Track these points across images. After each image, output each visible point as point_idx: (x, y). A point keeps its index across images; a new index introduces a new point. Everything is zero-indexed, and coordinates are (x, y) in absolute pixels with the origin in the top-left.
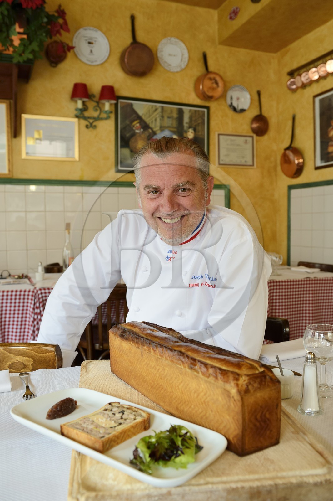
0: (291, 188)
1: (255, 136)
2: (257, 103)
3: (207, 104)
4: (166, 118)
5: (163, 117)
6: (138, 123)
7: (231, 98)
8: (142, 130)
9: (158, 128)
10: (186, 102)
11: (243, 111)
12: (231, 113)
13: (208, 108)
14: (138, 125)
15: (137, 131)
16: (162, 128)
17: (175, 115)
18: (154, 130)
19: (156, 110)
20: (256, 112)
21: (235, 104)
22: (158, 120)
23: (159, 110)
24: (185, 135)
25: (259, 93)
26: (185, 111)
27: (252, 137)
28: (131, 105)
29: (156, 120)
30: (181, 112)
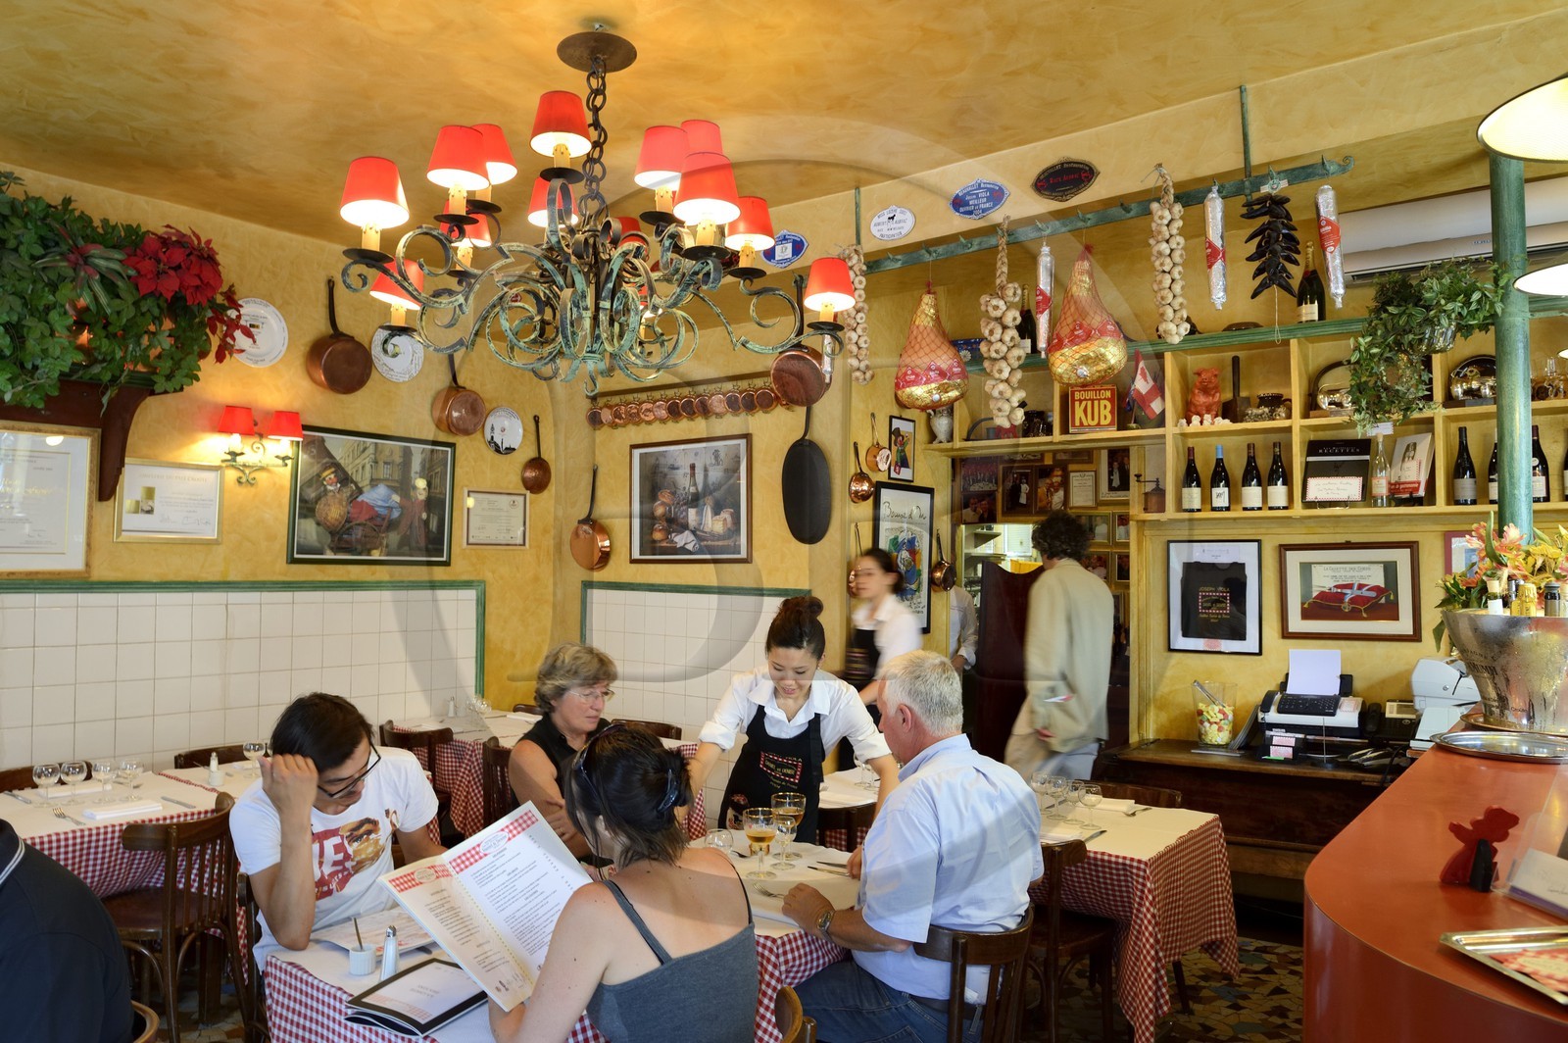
0: (588, 585)
1: (528, 493)
2: (533, 438)
3: (451, 439)
4: (381, 464)
5: (376, 462)
6: (332, 473)
7: (493, 429)
8: (339, 485)
9: (367, 482)
10: (417, 436)
11: (510, 450)
12: (490, 453)
13: (452, 445)
14: (332, 476)
15: (329, 488)
16: (374, 482)
17: (398, 458)
18: (360, 485)
19: (365, 449)
20: (531, 453)
21: (498, 440)
22: (368, 467)
23: (371, 450)
24: (412, 493)
25: (536, 419)
26: (412, 449)
27: (525, 495)
28: (323, 440)
29: (363, 467)
30: (407, 453)
